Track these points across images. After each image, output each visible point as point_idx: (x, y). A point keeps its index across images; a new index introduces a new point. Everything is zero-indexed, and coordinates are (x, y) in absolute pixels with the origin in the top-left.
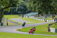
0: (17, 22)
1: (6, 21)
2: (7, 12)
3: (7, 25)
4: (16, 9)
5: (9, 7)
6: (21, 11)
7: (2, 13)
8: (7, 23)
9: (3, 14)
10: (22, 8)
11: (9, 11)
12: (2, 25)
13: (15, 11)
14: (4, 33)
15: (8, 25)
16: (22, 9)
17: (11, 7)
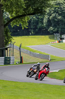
0: (46, 53)
1: (17, 53)
2: (20, 28)
3: (21, 62)
4: (42, 19)
5: (24, 15)
6: (55, 26)
7: (6, 32)
8: (21, 58)
9: (9, 34)
10: (60, 17)
11: (25, 26)
12: (7, 62)
13: (40, 25)
14: (13, 84)
15: (24, 62)
16: (59, 21)
17: (29, 14)
